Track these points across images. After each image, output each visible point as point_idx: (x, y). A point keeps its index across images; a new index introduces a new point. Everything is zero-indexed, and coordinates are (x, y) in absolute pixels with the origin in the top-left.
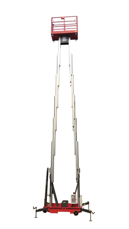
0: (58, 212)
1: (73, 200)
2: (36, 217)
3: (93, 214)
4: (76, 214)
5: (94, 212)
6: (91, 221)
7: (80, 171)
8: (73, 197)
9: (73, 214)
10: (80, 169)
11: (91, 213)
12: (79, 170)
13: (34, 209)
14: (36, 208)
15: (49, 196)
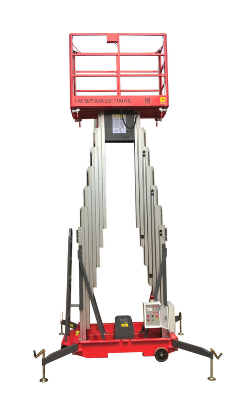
0: (109, 355)
1: (151, 318)
2: (44, 380)
3: (218, 358)
4: (162, 357)
5: (221, 354)
6: (214, 379)
7: (166, 235)
8: (150, 309)
9: (154, 358)
10: (166, 229)
11: (212, 358)
12: (163, 233)
13: (36, 356)
14: (43, 352)
15: (78, 308)
